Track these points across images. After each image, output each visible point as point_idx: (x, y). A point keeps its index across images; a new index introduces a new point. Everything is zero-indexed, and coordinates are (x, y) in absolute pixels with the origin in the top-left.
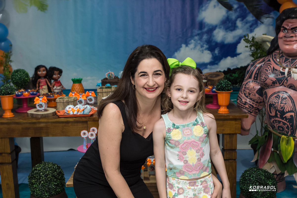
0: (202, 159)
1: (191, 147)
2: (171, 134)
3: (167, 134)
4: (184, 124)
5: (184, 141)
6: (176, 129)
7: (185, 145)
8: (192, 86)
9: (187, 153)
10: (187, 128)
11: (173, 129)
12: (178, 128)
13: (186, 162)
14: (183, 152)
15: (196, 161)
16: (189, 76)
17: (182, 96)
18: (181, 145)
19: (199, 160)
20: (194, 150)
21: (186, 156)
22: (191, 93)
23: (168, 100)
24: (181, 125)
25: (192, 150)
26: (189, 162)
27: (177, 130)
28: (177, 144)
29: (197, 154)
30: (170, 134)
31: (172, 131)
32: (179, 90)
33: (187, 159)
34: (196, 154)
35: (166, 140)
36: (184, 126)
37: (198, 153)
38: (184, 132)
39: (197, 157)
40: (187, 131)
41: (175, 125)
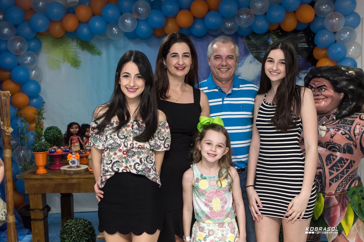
0: (225, 206)
1: (216, 196)
2: (199, 183)
3: (195, 183)
4: (211, 176)
5: (210, 191)
6: (203, 179)
7: (211, 194)
8: (220, 142)
9: (213, 201)
10: (213, 179)
11: (201, 179)
12: (205, 178)
13: (211, 209)
14: (209, 200)
15: (220, 208)
16: (219, 133)
17: (211, 150)
18: (207, 194)
19: (223, 207)
20: (218, 199)
21: (211, 203)
22: (219, 147)
23: (198, 153)
24: (208, 176)
25: (217, 198)
26: (214, 209)
27: (204, 180)
28: (204, 193)
29: (221, 202)
30: (198, 183)
31: (200, 180)
32: (209, 144)
33: (212, 206)
34: (220, 202)
35: (194, 188)
36: (210, 178)
37: (222, 201)
38: (211, 183)
39: (221, 205)
40: (213, 182)
41: (203, 176)
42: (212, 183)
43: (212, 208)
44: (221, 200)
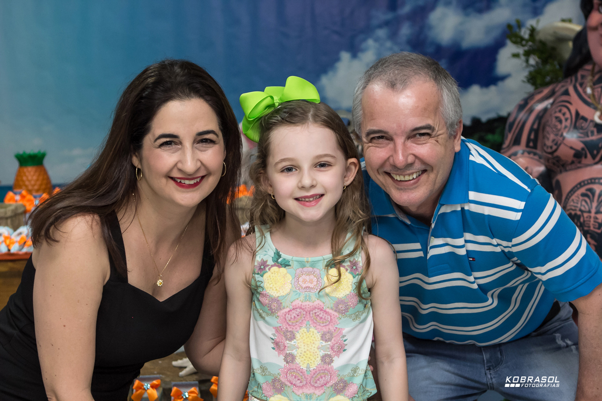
0: (335, 358)
1: (310, 322)
2: (266, 276)
3: (256, 276)
4: (305, 259)
5: (294, 304)
6: (279, 267)
7: (294, 314)
9: (298, 335)
10: (310, 269)
11: (272, 266)
12: (286, 265)
13: (290, 359)
14: (287, 331)
15: (318, 361)
18: (284, 311)
19: (327, 359)
20: (316, 331)
21: (292, 343)
24: (295, 258)
25: (312, 329)
26: (298, 360)
27: (283, 270)
28: (274, 305)
29: (324, 343)
30: (262, 276)
31: (269, 269)
33: (294, 352)
34: (319, 342)
36: (302, 265)
37: (326, 341)
38: (301, 279)
39: (322, 353)
40: (307, 278)
41: (280, 256)
42: (305, 281)
43: (293, 357)
44: (323, 338)
